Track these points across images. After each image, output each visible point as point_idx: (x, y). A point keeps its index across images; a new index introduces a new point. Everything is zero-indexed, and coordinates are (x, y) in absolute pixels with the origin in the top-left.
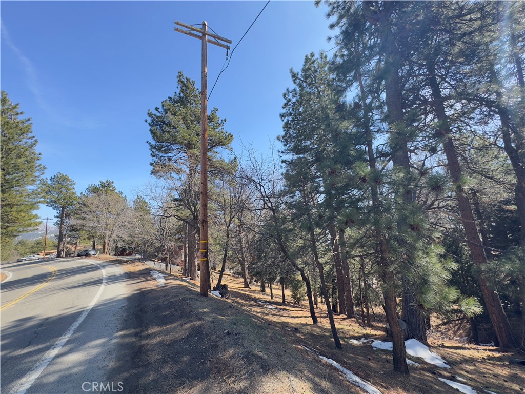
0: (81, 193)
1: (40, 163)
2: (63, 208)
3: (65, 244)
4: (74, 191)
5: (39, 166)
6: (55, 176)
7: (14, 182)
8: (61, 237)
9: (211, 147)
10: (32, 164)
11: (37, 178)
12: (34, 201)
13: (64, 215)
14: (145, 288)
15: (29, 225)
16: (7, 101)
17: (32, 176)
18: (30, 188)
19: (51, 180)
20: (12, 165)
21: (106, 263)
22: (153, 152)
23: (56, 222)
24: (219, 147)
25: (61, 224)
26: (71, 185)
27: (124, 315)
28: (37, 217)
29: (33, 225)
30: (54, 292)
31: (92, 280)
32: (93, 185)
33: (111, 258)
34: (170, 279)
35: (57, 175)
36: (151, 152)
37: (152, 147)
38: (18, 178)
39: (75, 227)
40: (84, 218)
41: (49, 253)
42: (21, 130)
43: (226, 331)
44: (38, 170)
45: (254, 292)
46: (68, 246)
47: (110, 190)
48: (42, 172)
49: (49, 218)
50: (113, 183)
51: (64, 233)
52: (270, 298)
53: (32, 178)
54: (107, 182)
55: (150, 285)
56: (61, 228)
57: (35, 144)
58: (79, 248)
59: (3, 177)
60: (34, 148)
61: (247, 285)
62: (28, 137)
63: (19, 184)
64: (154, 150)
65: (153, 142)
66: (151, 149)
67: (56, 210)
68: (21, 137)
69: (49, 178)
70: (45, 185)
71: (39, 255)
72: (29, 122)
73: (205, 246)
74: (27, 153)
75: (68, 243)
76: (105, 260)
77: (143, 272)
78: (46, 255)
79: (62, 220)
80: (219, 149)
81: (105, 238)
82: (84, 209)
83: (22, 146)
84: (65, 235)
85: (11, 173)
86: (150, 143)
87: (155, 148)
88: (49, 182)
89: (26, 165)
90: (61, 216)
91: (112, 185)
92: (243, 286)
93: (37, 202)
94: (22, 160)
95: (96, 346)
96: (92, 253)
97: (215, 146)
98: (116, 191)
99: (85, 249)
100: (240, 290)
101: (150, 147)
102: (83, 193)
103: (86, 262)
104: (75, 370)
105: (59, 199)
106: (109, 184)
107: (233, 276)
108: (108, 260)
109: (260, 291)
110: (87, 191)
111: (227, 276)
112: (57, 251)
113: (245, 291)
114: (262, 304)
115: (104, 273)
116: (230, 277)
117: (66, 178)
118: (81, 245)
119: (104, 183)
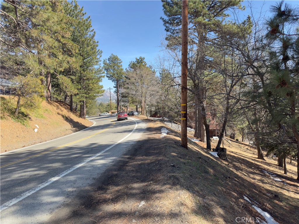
0: (126, 69)
1: (99, 49)
2: (117, 80)
3: (121, 107)
4: (122, 68)
5: (99, 51)
6: (110, 57)
7: (88, 64)
8: (118, 102)
9: (221, 11)
10: (94, 50)
11: (98, 60)
12: (99, 76)
13: (118, 86)
14: (153, 137)
15: (98, 93)
16: (77, 7)
17: (96, 59)
18: (96, 67)
19: (108, 60)
20: (85, 52)
21: (141, 121)
22: (167, 27)
23: (114, 91)
24: (229, 8)
25: (117, 92)
26: (120, 63)
28: (102, 87)
29: (100, 92)
30: (108, 134)
31: (129, 130)
32: (132, 62)
33: (144, 118)
34: (172, 135)
35: (111, 56)
36: (165, 28)
37: (165, 22)
38: (89, 61)
39: (124, 95)
40: (128, 88)
41: (114, 112)
42: (86, 26)
43: (172, 165)
44: (98, 54)
45: (269, 164)
46: (123, 108)
47: (143, 65)
48: (100, 55)
49: (111, 88)
50: (144, 59)
51: (120, 99)
52: (283, 172)
53: (96, 60)
54: (140, 58)
55: (157, 136)
56: (117, 95)
57: (94, 35)
58: (129, 110)
59: (83, 61)
60: (95, 38)
61: (261, 156)
62: (91, 30)
63: (90, 65)
64: (167, 25)
65: (166, 18)
66: (165, 24)
67: (113, 82)
68: (87, 31)
69: (107, 59)
70: (106, 64)
71: (109, 113)
72: (90, 19)
74: (91, 42)
75: (122, 106)
76: (141, 119)
77: (157, 128)
78: (112, 113)
79: (117, 89)
80: (229, 11)
81: (141, 103)
82: (128, 81)
83: (88, 38)
84: (120, 100)
85: (86, 58)
86: (163, 19)
87: (168, 22)
88: (108, 62)
89: (92, 51)
90: (116, 87)
91: (144, 60)
92: (257, 157)
93: (100, 77)
94: (89, 48)
96: (136, 113)
97: (225, 8)
98: (147, 66)
99: (132, 110)
100: (252, 159)
101: (163, 23)
102: (127, 69)
103: (131, 119)
105: (114, 74)
106: (141, 60)
107: (251, 147)
108: (142, 119)
109: (276, 165)
110: (129, 67)
111: (243, 145)
112: (117, 111)
113: (258, 161)
114: (268, 175)
115: (136, 126)
116: (247, 147)
117: (117, 58)
118: (130, 108)
119: (139, 60)
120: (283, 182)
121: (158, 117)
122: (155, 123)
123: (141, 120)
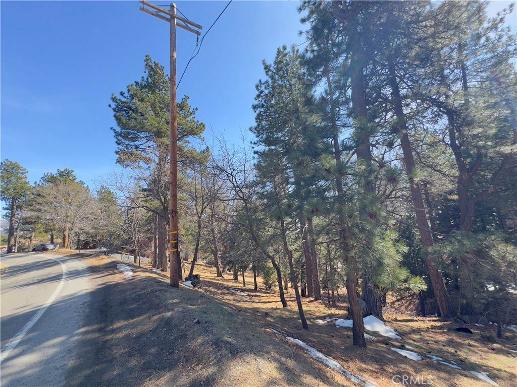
0: (36, 182)
2: (13, 198)
3: (17, 238)
4: (27, 181)
8: (11, 231)
9: (182, 137)
13: (15, 207)
14: (111, 282)
21: (67, 258)
22: (119, 140)
23: (4, 214)
24: (190, 136)
25: (11, 217)
26: (22, 173)
27: (87, 311)
30: (4, 291)
32: (49, 174)
33: (72, 252)
34: (139, 271)
35: (4, 162)
36: (116, 140)
37: (117, 134)
39: (29, 220)
40: (39, 210)
43: (196, 320)
45: (227, 280)
46: (21, 240)
47: (70, 180)
50: (72, 171)
51: (15, 227)
52: (243, 285)
54: (65, 170)
55: (116, 278)
56: (11, 221)
58: (34, 242)
61: (219, 274)
64: (120, 138)
65: (118, 129)
66: (116, 136)
67: (4, 202)
73: (175, 237)
75: (21, 237)
77: (108, 266)
79: (12, 212)
80: (190, 138)
81: (64, 231)
82: (40, 200)
84: (17, 229)
86: (115, 130)
87: (120, 135)
90: (11, 208)
92: (216, 275)
95: (53, 346)
96: (51, 247)
97: (186, 135)
98: (76, 181)
99: (42, 243)
100: (212, 279)
101: (114, 134)
102: (38, 183)
103: (43, 257)
104: (29, 372)
105: (8, 189)
106: (68, 173)
107: (206, 266)
108: (69, 254)
109: (233, 279)
110: (42, 181)
111: (199, 266)
112: (7, 246)
113: (218, 280)
114: (234, 291)
115: (64, 268)
116: (203, 267)
117: (16, 166)
118: (37, 239)
119: (63, 172)
120: (248, 295)
121: (91, 248)
122: (98, 259)
123: (67, 256)
